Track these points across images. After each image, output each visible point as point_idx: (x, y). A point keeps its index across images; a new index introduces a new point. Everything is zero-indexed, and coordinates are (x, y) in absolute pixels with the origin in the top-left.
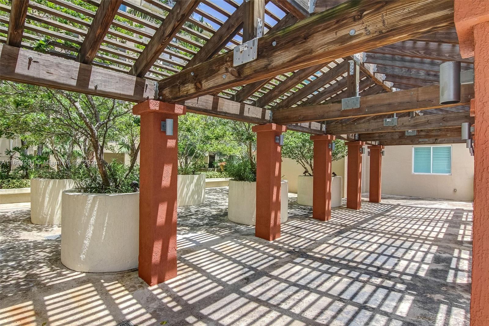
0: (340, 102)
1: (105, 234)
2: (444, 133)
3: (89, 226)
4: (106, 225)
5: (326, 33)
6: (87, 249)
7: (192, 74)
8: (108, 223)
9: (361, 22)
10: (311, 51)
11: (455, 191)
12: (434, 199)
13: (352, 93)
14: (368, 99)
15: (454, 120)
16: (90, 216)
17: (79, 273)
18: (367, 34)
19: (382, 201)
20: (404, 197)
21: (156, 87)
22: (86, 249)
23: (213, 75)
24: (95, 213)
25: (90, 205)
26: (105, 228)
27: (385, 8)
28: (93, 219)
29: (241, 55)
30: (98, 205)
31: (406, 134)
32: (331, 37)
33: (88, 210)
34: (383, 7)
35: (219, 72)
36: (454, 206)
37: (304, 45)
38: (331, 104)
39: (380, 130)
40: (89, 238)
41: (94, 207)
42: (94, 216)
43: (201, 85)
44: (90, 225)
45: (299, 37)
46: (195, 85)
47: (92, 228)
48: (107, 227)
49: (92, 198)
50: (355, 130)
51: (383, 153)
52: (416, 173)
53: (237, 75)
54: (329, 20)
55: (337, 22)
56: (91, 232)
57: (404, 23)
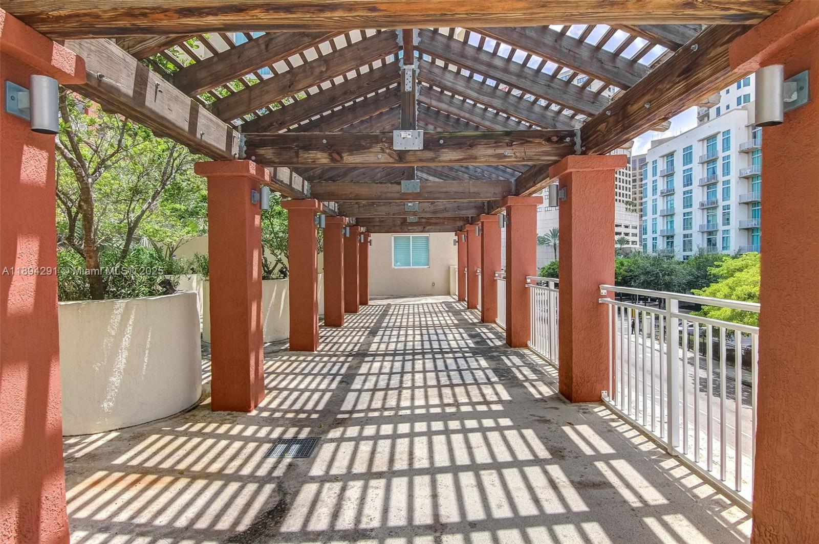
0: (399, 183)
1: (148, 360)
2: (441, 221)
3: (120, 351)
4: (148, 346)
5: (489, 147)
6: (116, 390)
7: (325, 141)
8: (151, 343)
9: (511, 148)
10: (476, 158)
11: (433, 284)
12: (415, 296)
13: (411, 176)
14: (428, 184)
15: (467, 209)
16: (121, 333)
17: (101, 434)
18: (515, 157)
19: (370, 303)
20: (385, 297)
21: (241, 141)
22: (114, 390)
23: (362, 151)
24: (129, 329)
25: (120, 316)
26: (147, 352)
27: (526, 144)
28: (127, 339)
29: (404, 141)
30: (135, 316)
31: (408, 221)
32: (490, 152)
33: (116, 325)
34: (524, 143)
35: (371, 150)
36: (438, 300)
37: (469, 151)
38: (390, 185)
39: (401, 215)
40: (120, 372)
41: (128, 320)
42: (127, 334)
43: (342, 157)
44: (121, 349)
45: (465, 143)
46: (330, 154)
47: (125, 354)
48: (150, 349)
49: (123, 305)
50: (375, 213)
51: (370, 242)
52: (396, 268)
53: (397, 159)
54: (490, 139)
55: (496, 143)
56: (124, 361)
57: (536, 157)
